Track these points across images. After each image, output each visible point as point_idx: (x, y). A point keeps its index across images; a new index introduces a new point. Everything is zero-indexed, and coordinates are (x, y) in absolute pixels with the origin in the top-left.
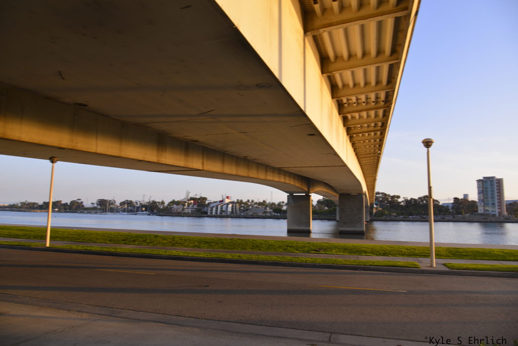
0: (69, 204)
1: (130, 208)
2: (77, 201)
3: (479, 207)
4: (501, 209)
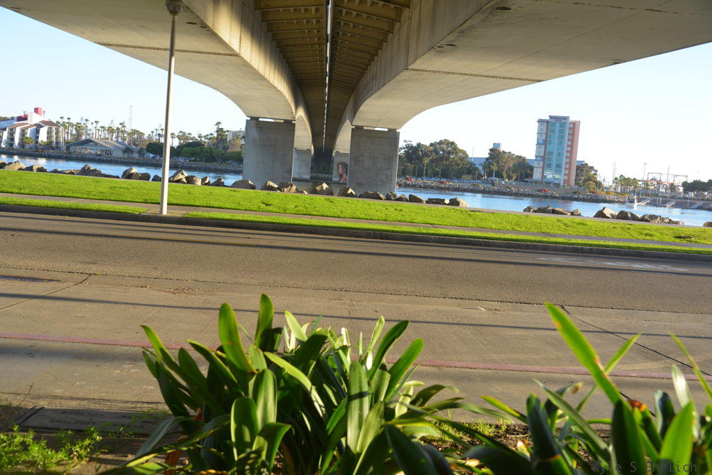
3: (535, 169)
4: (569, 175)
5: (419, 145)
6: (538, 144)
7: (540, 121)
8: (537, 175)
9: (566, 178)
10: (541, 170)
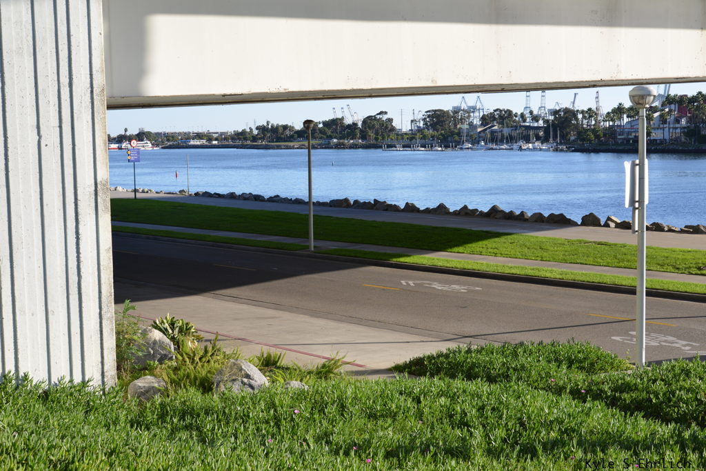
0: (360, 125)
1: (506, 131)
2: (378, 117)
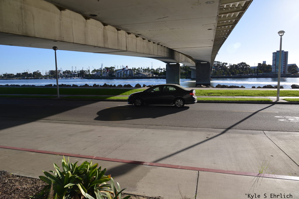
0: (32, 74)
2: (37, 72)
3: (272, 68)
4: (285, 69)
5: (234, 65)
6: (273, 60)
7: (274, 53)
8: (273, 70)
9: (284, 70)
10: (275, 68)
